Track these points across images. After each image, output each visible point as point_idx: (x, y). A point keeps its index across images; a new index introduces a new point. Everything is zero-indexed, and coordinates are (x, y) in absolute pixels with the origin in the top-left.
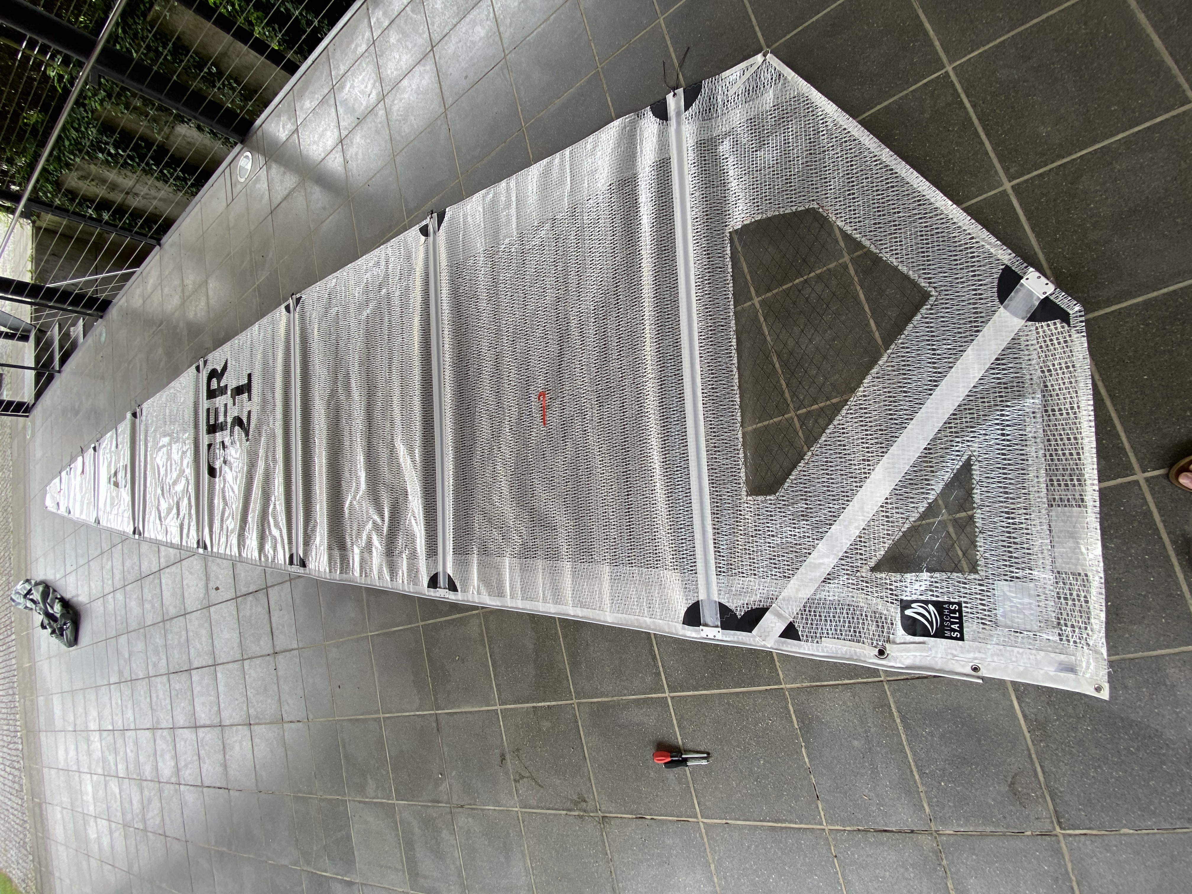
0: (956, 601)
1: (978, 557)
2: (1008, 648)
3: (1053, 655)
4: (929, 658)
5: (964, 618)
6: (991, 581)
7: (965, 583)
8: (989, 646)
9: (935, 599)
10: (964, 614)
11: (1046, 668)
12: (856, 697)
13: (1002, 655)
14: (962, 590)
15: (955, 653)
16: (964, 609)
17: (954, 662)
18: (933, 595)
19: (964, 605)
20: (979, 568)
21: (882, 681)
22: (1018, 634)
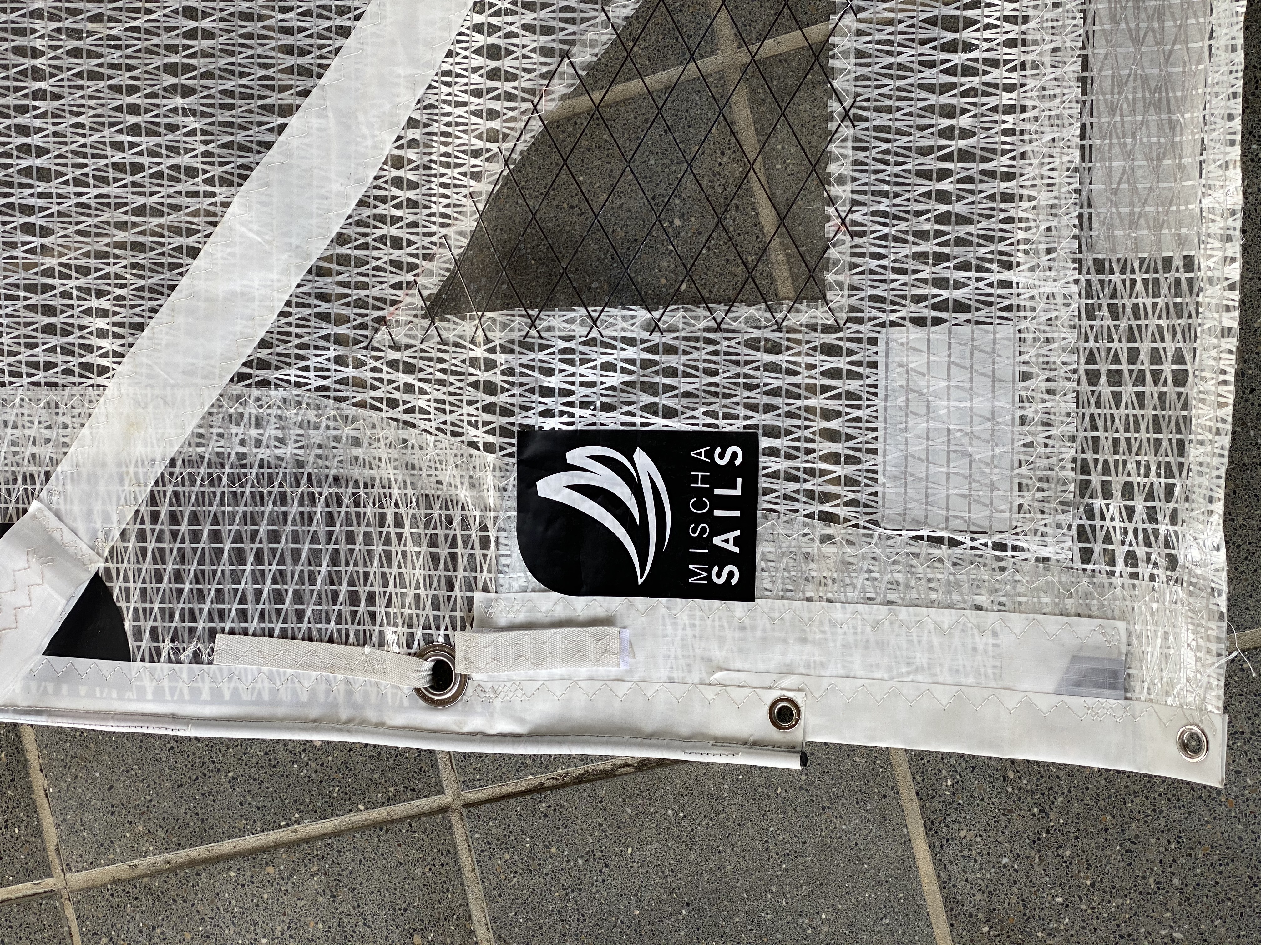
0: (737, 426)
1: (830, 229)
2: (904, 613)
3: (1053, 623)
4: (622, 689)
5: (763, 502)
6: (866, 330)
7: (775, 348)
8: (838, 612)
9: (658, 423)
10: (763, 484)
11: (1026, 685)
12: (343, 894)
13: (881, 645)
14: (764, 378)
15: (717, 654)
16: (764, 461)
17: (710, 693)
18: (652, 409)
19: (764, 443)
20: (830, 277)
21: (444, 810)
22: (943, 551)
